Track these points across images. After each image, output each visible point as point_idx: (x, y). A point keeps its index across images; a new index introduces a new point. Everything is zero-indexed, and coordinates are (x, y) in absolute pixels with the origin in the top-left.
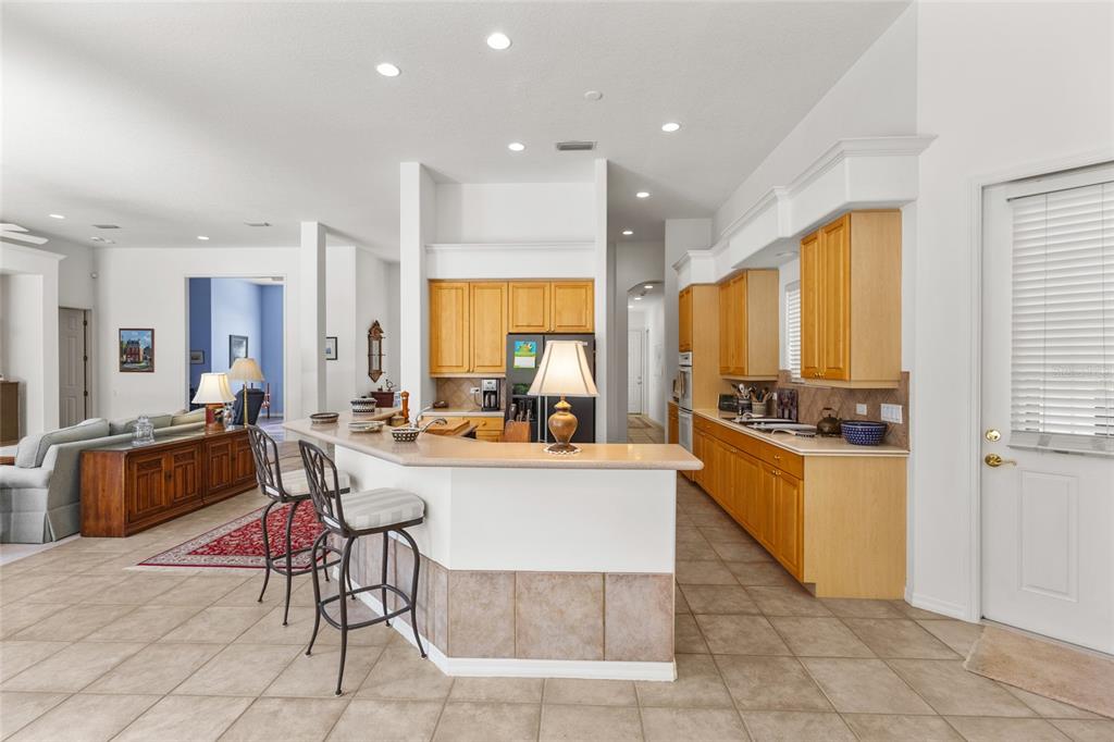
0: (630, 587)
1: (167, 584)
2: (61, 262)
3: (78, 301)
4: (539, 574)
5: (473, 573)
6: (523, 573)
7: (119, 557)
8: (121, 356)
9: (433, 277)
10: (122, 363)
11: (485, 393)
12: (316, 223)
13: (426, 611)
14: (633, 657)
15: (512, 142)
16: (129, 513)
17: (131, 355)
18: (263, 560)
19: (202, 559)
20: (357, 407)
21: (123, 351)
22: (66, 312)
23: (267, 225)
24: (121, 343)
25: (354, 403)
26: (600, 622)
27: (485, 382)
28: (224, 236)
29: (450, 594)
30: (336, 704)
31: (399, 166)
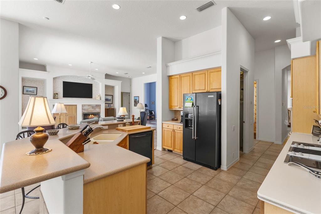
2: (122, 83)
3: (125, 91)
9: (169, 75)
10: (134, 104)
17: (136, 102)
23: (150, 67)
24: (134, 100)
31: (157, 39)
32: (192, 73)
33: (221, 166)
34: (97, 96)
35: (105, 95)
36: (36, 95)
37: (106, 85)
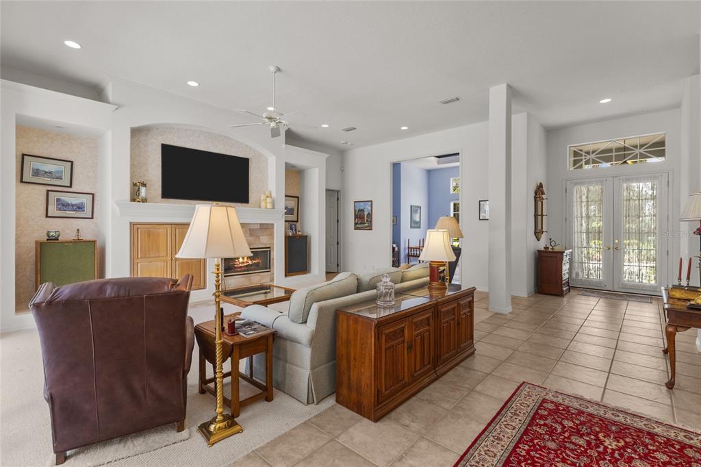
2: (327, 159)
3: (335, 187)
8: (355, 220)
10: (356, 224)
12: (505, 86)
17: (360, 218)
21: (356, 216)
22: (329, 192)
23: (458, 100)
24: (355, 210)
34: (263, 197)
35: (288, 196)
36: (71, 186)
37: (287, 164)
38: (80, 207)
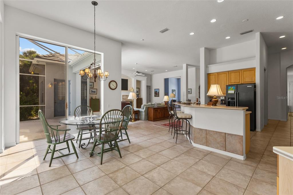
0: (232, 137)
1: (157, 128)
2: (147, 78)
3: (149, 85)
4: (211, 131)
5: (198, 129)
6: (208, 130)
7: (153, 124)
9: (208, 73)
10: (155, 95)
11: (221, 100)
12: (186, 64)
13: (192, 135)
14: (233, 152)
15: (226, 37)
16: (154, 118)
18: (169, 127)
19: (162, 126)
20: (187, 101)
21: (155, 93)
22: (147, 86)
23: (177, 66)
24: (155, 91)
25: (187, 100)
26: (224, 143)
27: (221, 97)
28: (170, 70)
29: (194, 132)
30: (175, 144)
31: (200, 49)
32: (228, 71)
33: (256, 129)
35: (137, 88)
36: (93, 87)
37: (137, 80)
38: (95, 92)
